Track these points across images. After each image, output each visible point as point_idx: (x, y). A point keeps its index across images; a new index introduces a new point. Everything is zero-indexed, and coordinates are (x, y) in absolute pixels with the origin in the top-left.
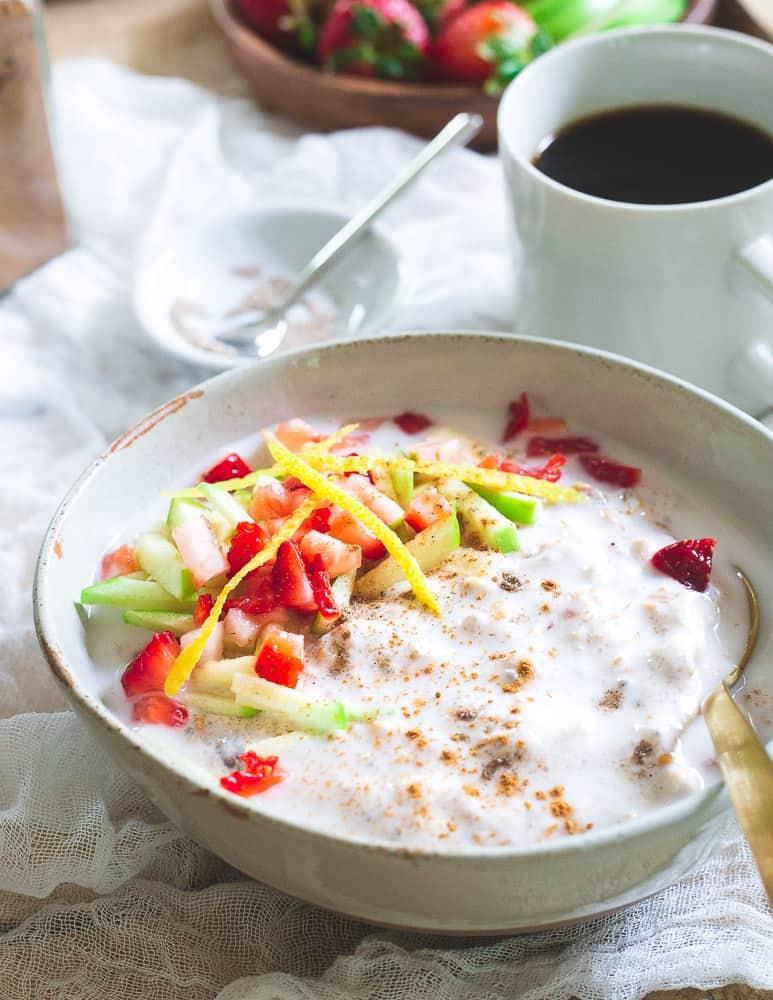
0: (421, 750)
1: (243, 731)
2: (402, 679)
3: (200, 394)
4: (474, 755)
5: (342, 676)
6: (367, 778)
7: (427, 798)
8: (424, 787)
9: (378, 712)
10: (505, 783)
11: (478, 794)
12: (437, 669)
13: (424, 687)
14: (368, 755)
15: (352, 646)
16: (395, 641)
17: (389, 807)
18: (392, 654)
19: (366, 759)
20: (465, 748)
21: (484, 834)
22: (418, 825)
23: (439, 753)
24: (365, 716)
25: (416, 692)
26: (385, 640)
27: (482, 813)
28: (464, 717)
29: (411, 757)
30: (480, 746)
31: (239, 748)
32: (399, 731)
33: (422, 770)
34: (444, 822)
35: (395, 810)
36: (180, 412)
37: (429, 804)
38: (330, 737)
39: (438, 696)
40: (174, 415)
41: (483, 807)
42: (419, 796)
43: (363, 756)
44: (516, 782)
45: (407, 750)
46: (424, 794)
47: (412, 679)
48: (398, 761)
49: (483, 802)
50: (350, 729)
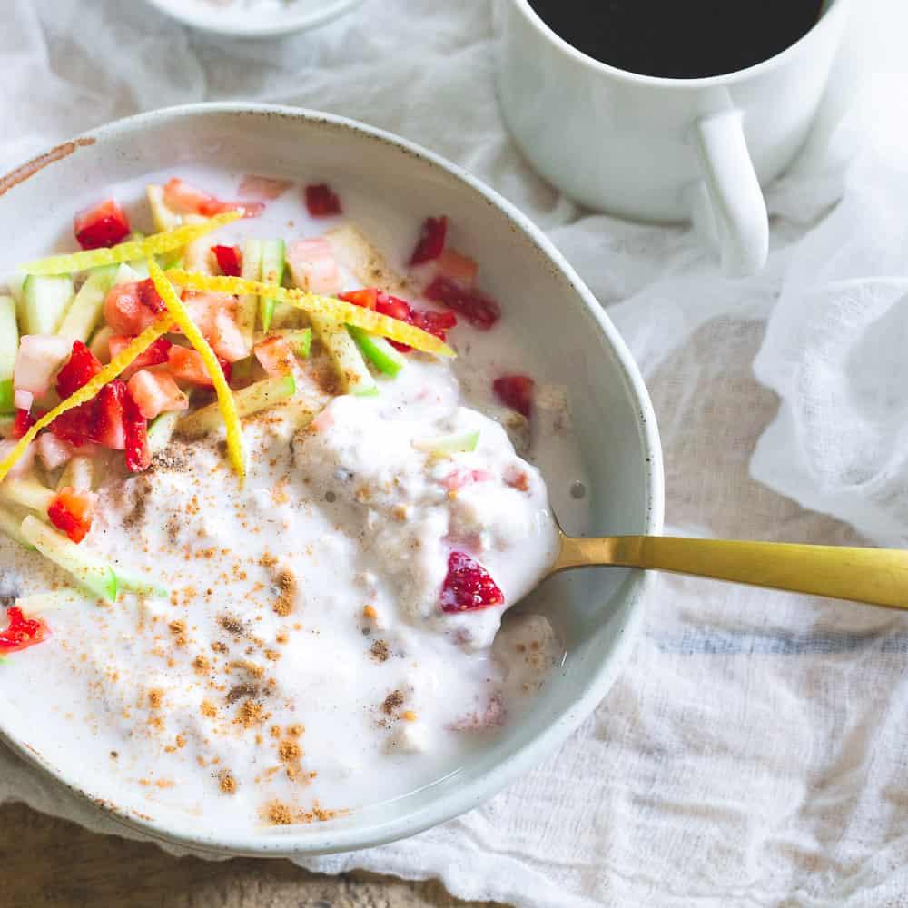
0: (178, 649)
1: (25, 568)
2: (184, 554)
3: (91, 141)
4: (227, 672)
5: (132, 532)
6: (120, 665)
7: (164, 711)
8: (163, 699)
9: (151, 589)
10: (246, 712)
11: (214, 714)
12: (217, 555)
13: (199, 574)
14: (128, 636)
15: (150, 502)
16: (192, 508)
17: (129, 706)
18: (184, 521)
19: (125, 639)
20: (221, 660)
21: (208, 758)
22: (149, 733)
23: (193, 658)
24: (139, 590)
25: (190, 577)
26: (183, 502)
27: (211, 737)
28: (231, 626)
29: (167, 652)
30: (236, 666)
31: (16, 586)
32: (164, 618)
33: (172, 672)
34: (174, 737)
35: (132, 711)
36: (67, 159)
37: (165, 716)
38: (101, 602)
39: (209, 593)
40: (59, 162)
41: (215, 731)
42: (157, 707)
43: (124, 636)
44: (257, 714)
45: (166, 643)
46: (162, 705)
47: (192, 558)
48: (154, 652)
49: (216, 725)
50: (122, 598)
